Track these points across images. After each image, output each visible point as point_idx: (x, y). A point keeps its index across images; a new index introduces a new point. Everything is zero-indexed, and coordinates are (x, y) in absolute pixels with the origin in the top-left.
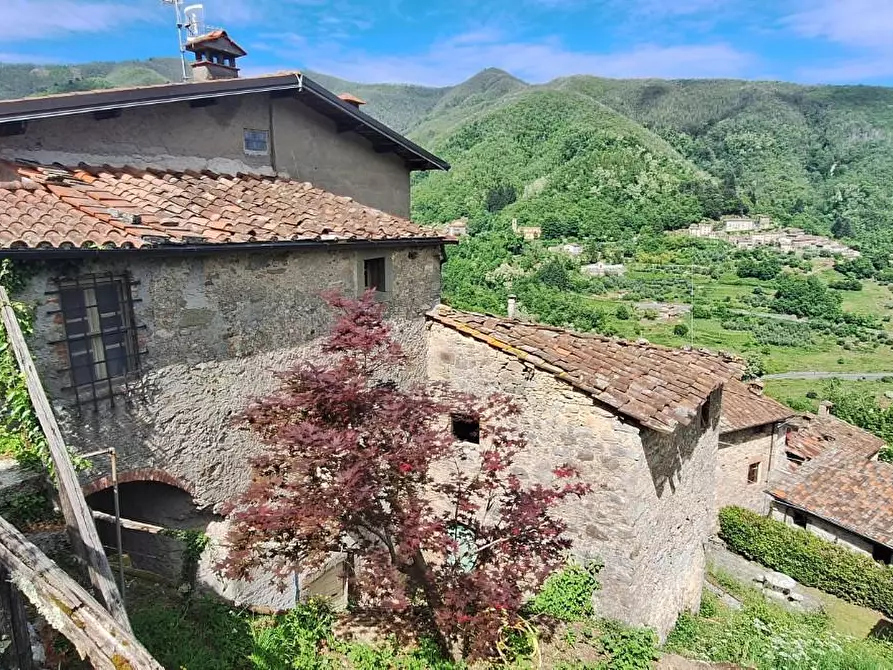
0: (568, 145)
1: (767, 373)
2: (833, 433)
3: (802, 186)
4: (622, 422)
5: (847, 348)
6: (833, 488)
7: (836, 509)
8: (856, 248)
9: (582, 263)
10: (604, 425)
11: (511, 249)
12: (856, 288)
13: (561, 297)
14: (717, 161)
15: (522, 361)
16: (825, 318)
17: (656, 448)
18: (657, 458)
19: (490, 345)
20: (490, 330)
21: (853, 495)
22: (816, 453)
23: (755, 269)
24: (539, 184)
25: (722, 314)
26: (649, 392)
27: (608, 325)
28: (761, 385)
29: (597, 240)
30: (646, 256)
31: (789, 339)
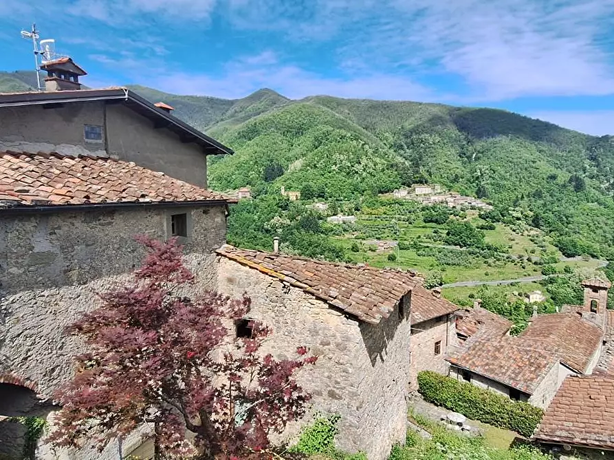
0: (316, 139)
1: (445, 283)
2: (483, 319)
3: (457, 167)
4: (348, 318)
5: (490, 265)
6: (484, 354)
7: (487, 368)
8: (490, 204)
9: (328, 216)
10: (336, 319)
11: (281, 207)
12: (492, 228)
13: (315, 238)
14: (408, 151)
15: (282, 281)
16: (477, 247)
17: (370, 334)
18: (371, 341)
19: (260, 271)
20: (260, 261)
21: (496, 358)
22: (474, 332)
23: (435, 217)
24: (298, 164)
25: (416, 246)
26: (364, 298)
27: (346, 256)
28: (441, 291)
29: (337, 200)
30: (369, 210)
31: (456, 261)
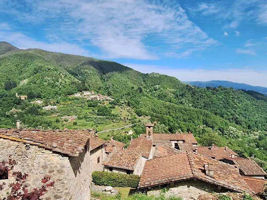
0: (35, 69)
1: (98, 132)
2: (115, 144)
3: (100, 83)
4: (63, 156)
5: (114, 122)
6: (117, 159)
7: (118, 164)
8: (113, 98)
9: (43, 106)
10: (57, 158)
11: (16, 103)
12: (114, 108)
13: (37, 118)
14: (80, 76)
15: (25, 143)
16: (109, 116)
17: (74, 162)
18: (74, 165)
19: (11, 140)
20: (10, 134)
21: (121, 159)
22: (112, 151)
23: (92, 105)
24: (26, 81)
25: (85, 117)
26: (70, 145)
27: (53, 125)
28: (98, 135)
29: (47, 99)
30: (63, 103)
31: (102, 122)
